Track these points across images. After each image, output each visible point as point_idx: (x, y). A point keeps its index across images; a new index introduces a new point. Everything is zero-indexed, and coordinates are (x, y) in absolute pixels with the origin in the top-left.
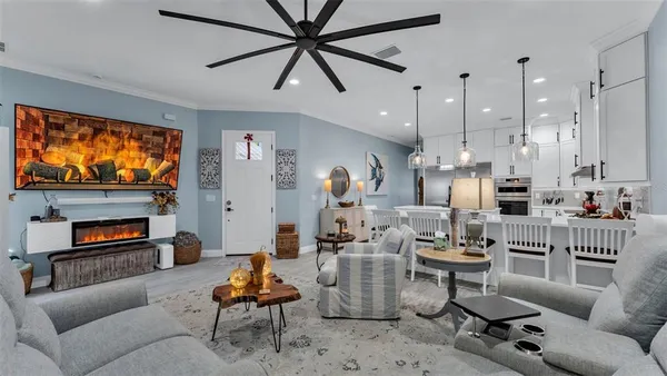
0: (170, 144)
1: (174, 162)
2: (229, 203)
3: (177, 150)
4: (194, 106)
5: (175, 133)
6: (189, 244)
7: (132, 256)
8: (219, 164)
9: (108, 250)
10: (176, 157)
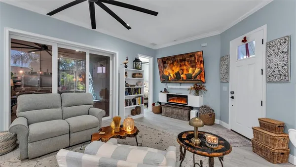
0: (198, 60)
1: (201, 68)
2: (232, 93)
3: (202, 62)
4: (218, 33)
5: (199, 53)
6: (203, 113)
7: (180, 111)
8: (228, 65)
9: (174, 106)
10: (202, 66)
